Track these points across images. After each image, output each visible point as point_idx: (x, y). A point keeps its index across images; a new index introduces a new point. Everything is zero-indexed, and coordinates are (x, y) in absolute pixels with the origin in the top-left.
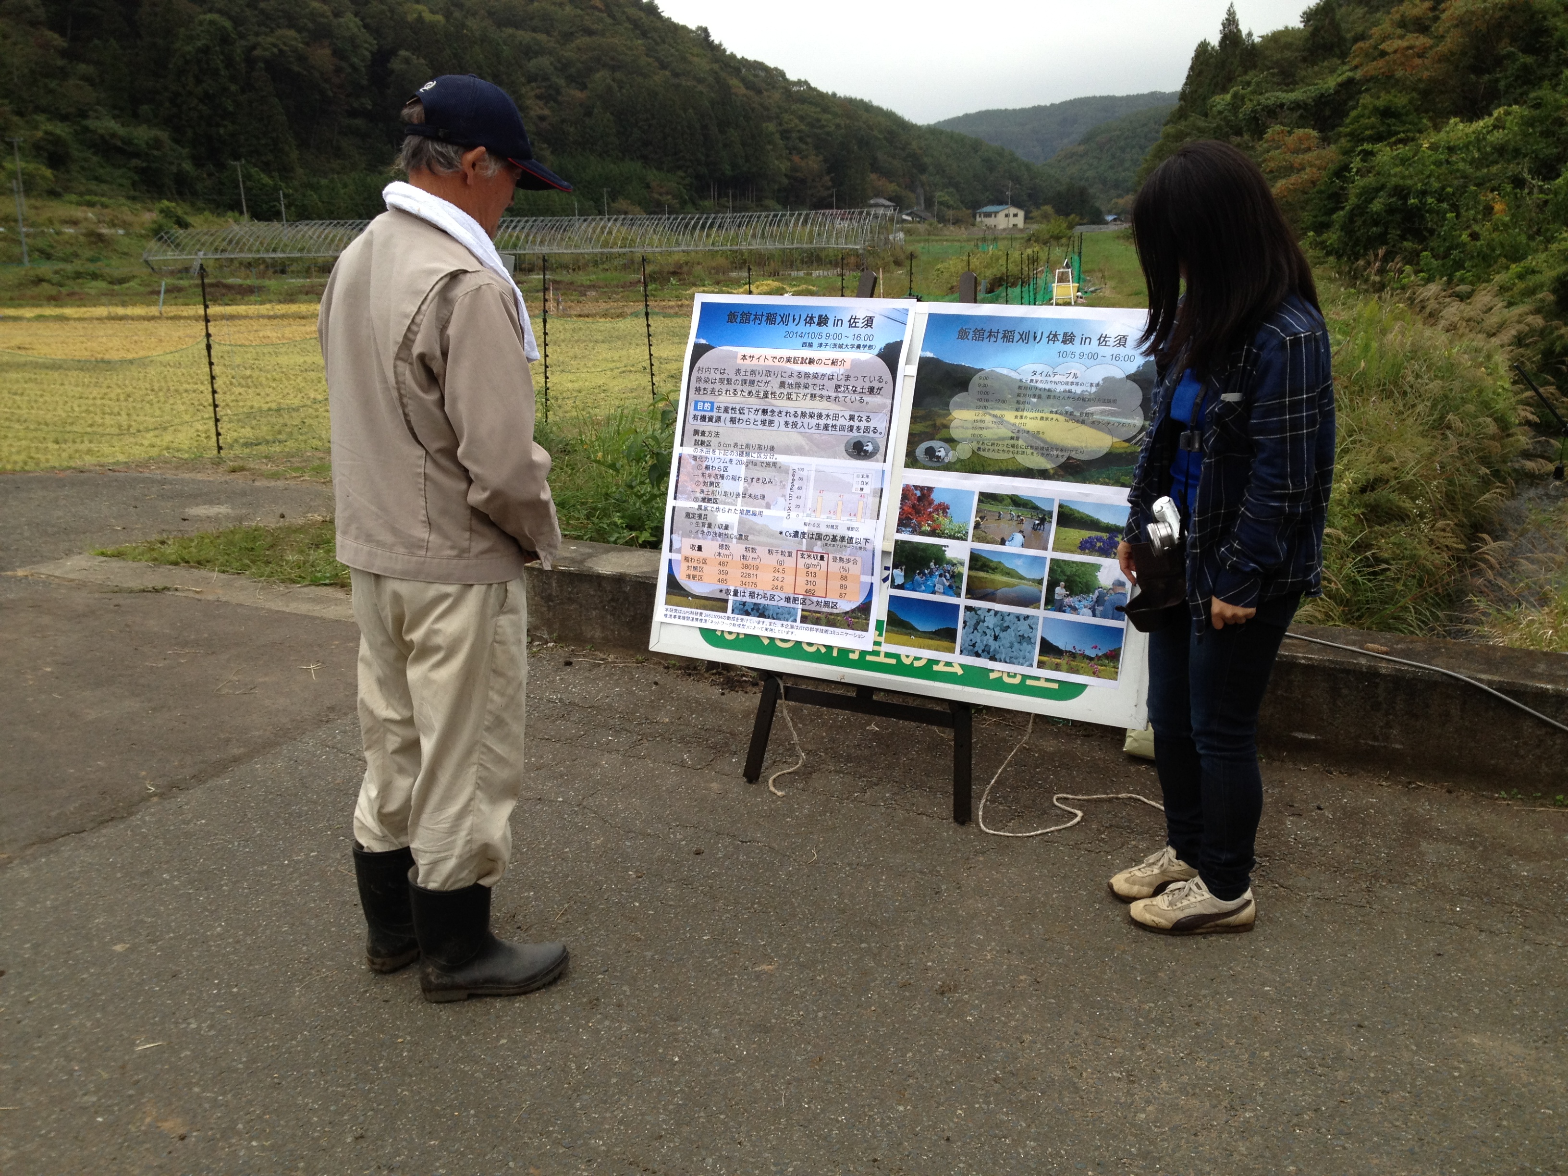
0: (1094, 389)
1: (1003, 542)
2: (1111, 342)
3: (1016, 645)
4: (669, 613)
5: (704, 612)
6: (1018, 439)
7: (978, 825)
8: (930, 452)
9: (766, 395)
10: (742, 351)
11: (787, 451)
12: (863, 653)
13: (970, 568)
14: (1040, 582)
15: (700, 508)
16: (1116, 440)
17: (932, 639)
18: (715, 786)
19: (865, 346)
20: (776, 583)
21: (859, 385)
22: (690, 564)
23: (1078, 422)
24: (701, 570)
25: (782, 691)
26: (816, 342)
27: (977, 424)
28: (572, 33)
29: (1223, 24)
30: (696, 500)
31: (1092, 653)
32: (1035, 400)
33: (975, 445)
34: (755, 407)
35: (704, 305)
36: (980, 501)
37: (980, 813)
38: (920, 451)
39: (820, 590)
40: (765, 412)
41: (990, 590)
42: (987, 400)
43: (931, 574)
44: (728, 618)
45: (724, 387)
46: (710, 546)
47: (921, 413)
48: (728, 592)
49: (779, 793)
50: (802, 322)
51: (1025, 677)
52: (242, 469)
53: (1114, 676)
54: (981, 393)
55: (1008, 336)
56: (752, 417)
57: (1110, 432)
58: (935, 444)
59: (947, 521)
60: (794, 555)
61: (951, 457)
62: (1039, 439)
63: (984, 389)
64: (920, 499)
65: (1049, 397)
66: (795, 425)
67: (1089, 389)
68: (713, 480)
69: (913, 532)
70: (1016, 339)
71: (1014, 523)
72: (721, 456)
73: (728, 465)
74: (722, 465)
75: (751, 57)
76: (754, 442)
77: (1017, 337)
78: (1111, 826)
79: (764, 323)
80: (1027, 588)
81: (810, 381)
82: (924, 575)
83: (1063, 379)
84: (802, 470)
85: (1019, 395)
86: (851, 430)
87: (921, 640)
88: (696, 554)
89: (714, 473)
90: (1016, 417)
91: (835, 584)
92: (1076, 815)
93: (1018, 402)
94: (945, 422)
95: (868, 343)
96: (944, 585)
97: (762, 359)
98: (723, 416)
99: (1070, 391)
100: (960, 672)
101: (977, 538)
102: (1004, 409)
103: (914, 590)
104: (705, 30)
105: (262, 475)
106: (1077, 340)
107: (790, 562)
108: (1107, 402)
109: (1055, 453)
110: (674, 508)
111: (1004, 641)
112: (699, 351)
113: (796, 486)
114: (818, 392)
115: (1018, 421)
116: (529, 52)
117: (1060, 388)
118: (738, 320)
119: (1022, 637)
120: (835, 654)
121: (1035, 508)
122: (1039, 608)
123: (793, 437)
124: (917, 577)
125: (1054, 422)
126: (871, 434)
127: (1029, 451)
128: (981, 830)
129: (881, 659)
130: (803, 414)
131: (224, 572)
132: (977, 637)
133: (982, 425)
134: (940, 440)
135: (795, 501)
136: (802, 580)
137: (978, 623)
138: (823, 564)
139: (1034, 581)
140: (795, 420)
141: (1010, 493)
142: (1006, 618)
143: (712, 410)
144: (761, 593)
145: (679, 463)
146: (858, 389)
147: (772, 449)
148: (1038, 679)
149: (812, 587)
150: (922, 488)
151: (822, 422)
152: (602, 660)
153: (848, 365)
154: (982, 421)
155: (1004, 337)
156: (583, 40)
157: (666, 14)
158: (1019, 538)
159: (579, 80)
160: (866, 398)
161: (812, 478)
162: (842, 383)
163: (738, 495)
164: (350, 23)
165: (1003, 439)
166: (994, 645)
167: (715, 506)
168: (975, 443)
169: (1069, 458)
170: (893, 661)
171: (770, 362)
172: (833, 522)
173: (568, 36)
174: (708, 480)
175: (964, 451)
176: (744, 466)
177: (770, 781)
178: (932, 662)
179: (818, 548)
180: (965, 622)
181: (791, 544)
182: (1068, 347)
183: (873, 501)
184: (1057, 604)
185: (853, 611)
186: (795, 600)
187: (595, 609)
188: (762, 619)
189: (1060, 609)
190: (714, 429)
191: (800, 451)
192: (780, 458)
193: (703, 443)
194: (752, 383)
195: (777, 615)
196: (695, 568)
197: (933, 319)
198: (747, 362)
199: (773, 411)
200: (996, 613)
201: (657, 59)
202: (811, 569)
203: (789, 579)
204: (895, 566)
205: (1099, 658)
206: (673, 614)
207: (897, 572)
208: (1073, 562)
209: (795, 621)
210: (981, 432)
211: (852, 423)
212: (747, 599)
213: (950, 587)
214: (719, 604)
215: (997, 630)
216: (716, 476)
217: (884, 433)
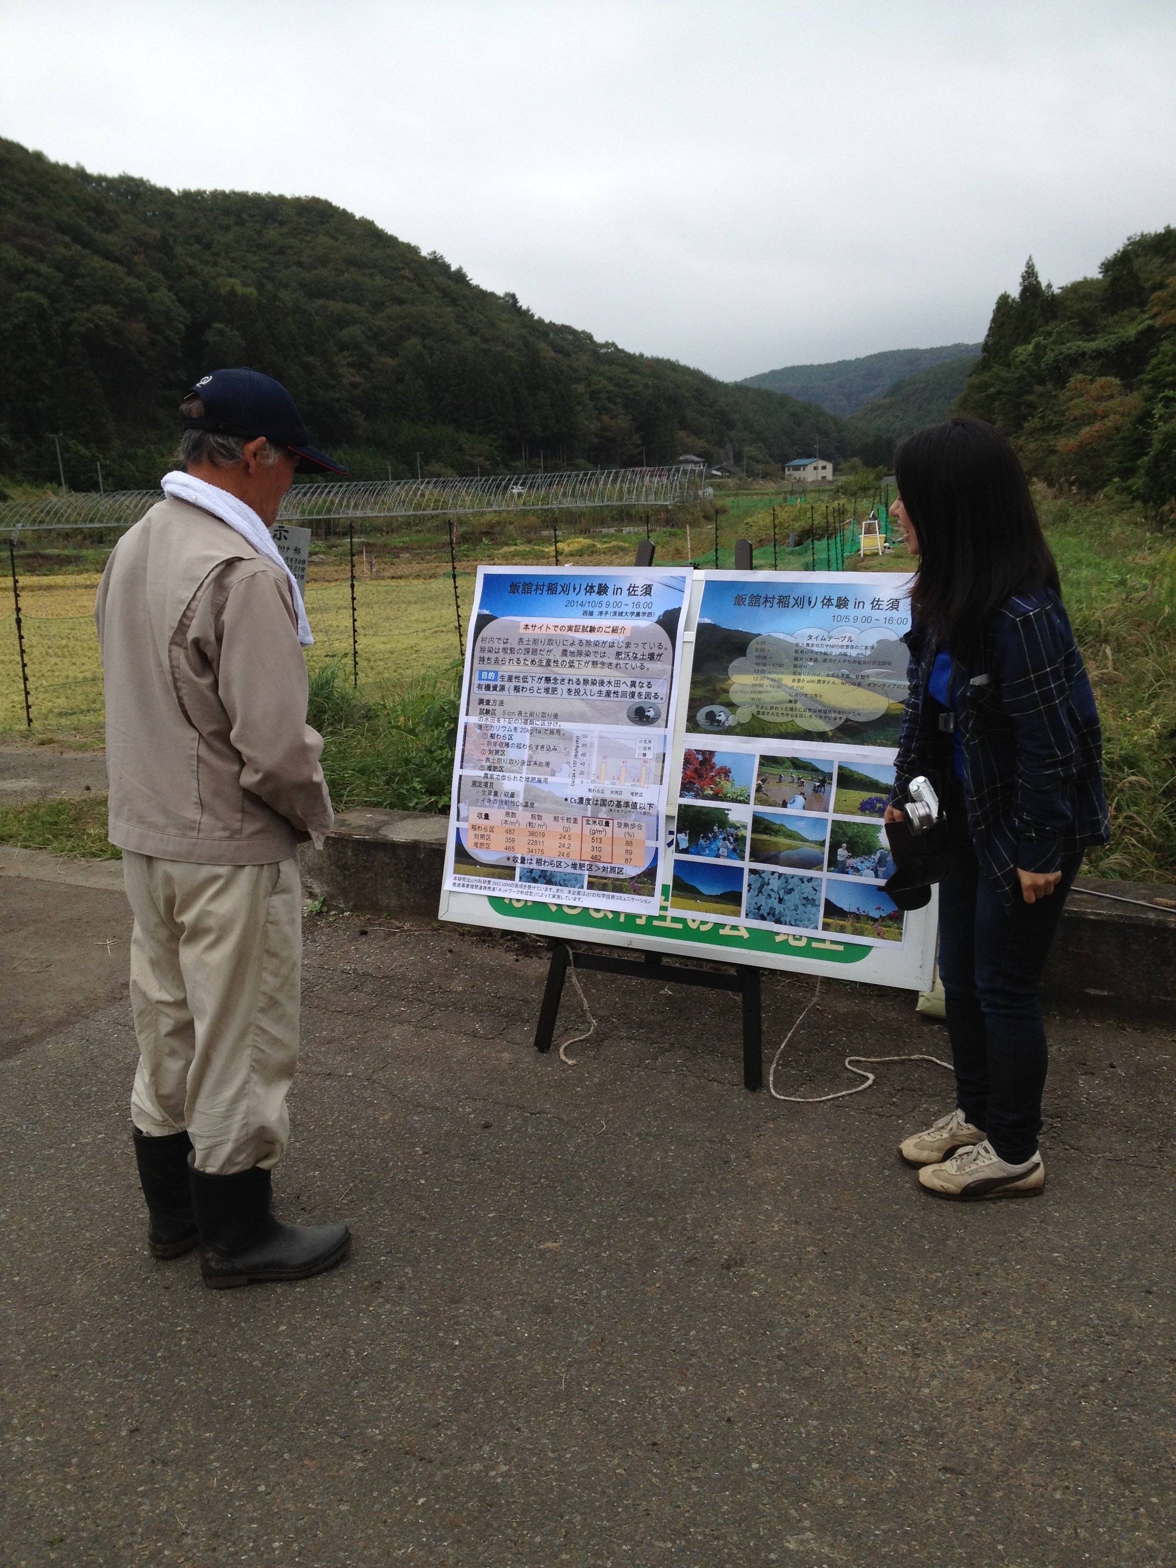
0: (869, 652)
1: (784, 805)
2: (884, 606)
3: (801, 907)
4: (457, 882)
5: (492, 880)
6: (796, 702)
7: (769, 1091)
8: (711, 716)
9: (548, 664)
10: (524, 620)
11: (571, 718)
12: (650, 918)
13: (753, 831)
14: (822, 844)
15: (486, 776)
16: (891, 701)
17: (717, 902)
18: (506, 1056)
19: (644, 613)
20: (562, 850)
21: (640, 651)
22: (477, 832)
23: (854, 684)
24: (489, 838)
25: (571, 957)
26: (596, 611)
27: (756, 689)
28: (382, 303)
29: (1023, 277)
30: (482, 768)
31: (875, 914)
32: (811, 664)
33: (754, 709)
34: (538, 676)
35: (488, 578)
36: (761, 764)
37: (771, 1079)
38: (701, 715)
39: (606, 857)
40: (548, 680)
41: (773, 853)
42: (765, 665)
43: (715, 837)
44: (517, 886)
45: (508, 657)
46: (497, 814)
47: (701, 677)
48: (515, 860)
49: (570, 1062)
50: (583, 592)
51: (811, 939)
52: (51, 741)
53: (898, 937)
54: (758, 657)
55: (783, 601)
56: (535, 685)
57: (886, 695)
58: (715, 708)
59: (729, 784)
60: (579, 821)
61: (731, 721)
62: (817, 701)
63: (761, 654)
64: (702, 763)
65: (825, 661)
66: (577, 692)
67: (863, 652)
68: (498, 748)
69: (696, 796)
70: (791, 605)
71: (795, 785)
72: (506, 724)
73: (513, 733)
74: (507, 733)
75: (558, 321)
76: (539, 709)
77: (792, 602)
78: (903, 1089)
79: (545, 593)
80: (809, 850)
81: (592, 649)
82: (708, 838)
83: (839, 642)
84: (585, 736)
85: (796, 659)
86: (633, 696)
87: (707, 904)
88: (483, 822)
89: (499, 741)
90: (794, 680)
91: (620, 850)
92: (867, 1078)
93: (795, 666)
94: (724, 686)
95: (647, 610)
96: (727, 848)
97: (544, 628)
98: (507, 685)
99: (845, 655)
100: (746, 935)
101: (760, 801)
102: (782, 673)
103: (698, 854)
104: (513, 296)
105: (70, 747)
106: (851, 605)
107: (575, 829)
108: (883, 664)
109: (833, 715)
110: (461, 776)
111: (789, 904)
112: (483, 621)
113: (580, 753)
114: (600, 660)
115: (796, 684)
116: (341, 322)
117: (836, 651)
118: (520, 590)
119: (806, 899)
120: (622, 919)
121: (815, 770)
122: (821, 870)
123: (576, 704)
124: (702, 841)
125: (831, 685)
126: (653, 700)
127: (808, 714)
128: (772, 1096)
129: (668, 924)
130: (586, 682)
131: (26, 847)
132: (762, 900)
133: (760, 689)
134: (721, 704)
135: (579, 768)
136: (588, 846)
137: (762, 886)
138: (609, 829)
139: (816, 842)
140: (578, 687)
141: (790, 756)
142: (790, 880)
143: (496, 680)
144: (548, 860)
145: (465, 732)
146: (639, 656)
147: (556, 716)
148: (823, 941)
149: (598, 854)
150: (703, 753)
151: (605, 689)
152: (398, 928)
153: (628, 632)
154: (761, 685)
155: (780, 602)
156: (393, 309)
157: (474, 282)
158: (800, 800)
159: (390, 347)
160: (647, 664)
161: (596, 744)
162: (623, 650)
163: (523, 763)
164: (164, 297)
165: (782, 702)
166: (779, 908)
167: (501, 774)
168: (754, 707)
169: (847, 720)
170: (680, 926)
171: (552, 631)
172: (617, 787)
173: (379, 306)
174: (493, 748)
175: (743, 715)
176: (528, 734)
177: (562, 1050)
178: (719, 926)
179: (603, 813)
180: (749, 885)
181: (576, 811)
182: (843, 612)
183: (655, 766)
184: (840, 866)
185: (639, 876)
186: (582, 866)
187: (390, 877)
188: (549, 886)
189: (843, 870)
190: (498, 698)
191: (583, 718)
192: (564, 726)
193: (488, 712)
194: (535, 651)
195: (563, 882)
196: (483, 836)
197: (711, 587)
198: (530, 631)
199: (556, 679)
200: (780, 875)
201: (467, 326)
202: (597, 835)
203: (575, 845)
204: (679, 831)
205: (883, 919)
206: (461, 882)
207: (681, 836)
208: (854, 823)
209: (582, 887)
210: (759, 696)
211: (633, 689)
212: (534, 866)
213: (734, 850)
214: (507, 872)
215: (782, 892)
216: (501, 744)
217: (666, 698)
